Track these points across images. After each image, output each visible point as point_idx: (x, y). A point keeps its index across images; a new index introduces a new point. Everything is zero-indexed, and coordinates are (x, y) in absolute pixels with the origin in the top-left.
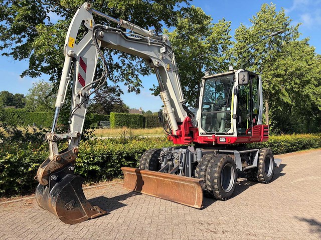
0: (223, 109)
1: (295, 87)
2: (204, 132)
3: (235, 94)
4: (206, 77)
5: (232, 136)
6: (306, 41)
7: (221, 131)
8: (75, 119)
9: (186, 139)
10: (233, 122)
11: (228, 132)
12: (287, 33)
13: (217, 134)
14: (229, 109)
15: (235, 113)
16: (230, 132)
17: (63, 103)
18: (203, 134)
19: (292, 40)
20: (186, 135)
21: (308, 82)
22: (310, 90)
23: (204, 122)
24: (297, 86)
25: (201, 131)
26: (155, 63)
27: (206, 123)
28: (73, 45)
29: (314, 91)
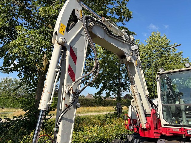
6: (181, 53)
8: (63, 125)
17: (50, 104)
18: (166, 125)
25: (163, 122)
26: (128, 59)
28: (63, 32)
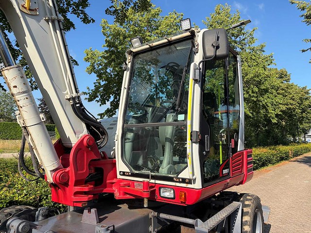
0: (170, 118)
1: (253, 96)
2: (127, 170)
3: (196, 81)
4: (134, 50)
5: (189, 186)
6: (262, 47)
7: (164, 170)
9: (76, 193)
10: (193, 150)
11: (181, 176)
12: (242, 37)
13: (154, 177)
14: (181, 117)
15: (196, 128)
16: (185, 174)
18: (124, 174)
19: (248, 45)
20: (77, 183)
21: (266, 91)
22: (268, 99)
23: (128, 146)
24: (255, 95)
25: (121, 166)
27: (134, 149)
29: (273, 101)
